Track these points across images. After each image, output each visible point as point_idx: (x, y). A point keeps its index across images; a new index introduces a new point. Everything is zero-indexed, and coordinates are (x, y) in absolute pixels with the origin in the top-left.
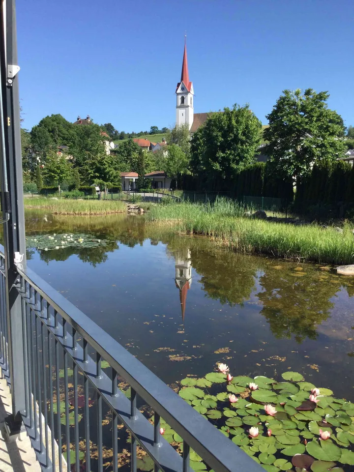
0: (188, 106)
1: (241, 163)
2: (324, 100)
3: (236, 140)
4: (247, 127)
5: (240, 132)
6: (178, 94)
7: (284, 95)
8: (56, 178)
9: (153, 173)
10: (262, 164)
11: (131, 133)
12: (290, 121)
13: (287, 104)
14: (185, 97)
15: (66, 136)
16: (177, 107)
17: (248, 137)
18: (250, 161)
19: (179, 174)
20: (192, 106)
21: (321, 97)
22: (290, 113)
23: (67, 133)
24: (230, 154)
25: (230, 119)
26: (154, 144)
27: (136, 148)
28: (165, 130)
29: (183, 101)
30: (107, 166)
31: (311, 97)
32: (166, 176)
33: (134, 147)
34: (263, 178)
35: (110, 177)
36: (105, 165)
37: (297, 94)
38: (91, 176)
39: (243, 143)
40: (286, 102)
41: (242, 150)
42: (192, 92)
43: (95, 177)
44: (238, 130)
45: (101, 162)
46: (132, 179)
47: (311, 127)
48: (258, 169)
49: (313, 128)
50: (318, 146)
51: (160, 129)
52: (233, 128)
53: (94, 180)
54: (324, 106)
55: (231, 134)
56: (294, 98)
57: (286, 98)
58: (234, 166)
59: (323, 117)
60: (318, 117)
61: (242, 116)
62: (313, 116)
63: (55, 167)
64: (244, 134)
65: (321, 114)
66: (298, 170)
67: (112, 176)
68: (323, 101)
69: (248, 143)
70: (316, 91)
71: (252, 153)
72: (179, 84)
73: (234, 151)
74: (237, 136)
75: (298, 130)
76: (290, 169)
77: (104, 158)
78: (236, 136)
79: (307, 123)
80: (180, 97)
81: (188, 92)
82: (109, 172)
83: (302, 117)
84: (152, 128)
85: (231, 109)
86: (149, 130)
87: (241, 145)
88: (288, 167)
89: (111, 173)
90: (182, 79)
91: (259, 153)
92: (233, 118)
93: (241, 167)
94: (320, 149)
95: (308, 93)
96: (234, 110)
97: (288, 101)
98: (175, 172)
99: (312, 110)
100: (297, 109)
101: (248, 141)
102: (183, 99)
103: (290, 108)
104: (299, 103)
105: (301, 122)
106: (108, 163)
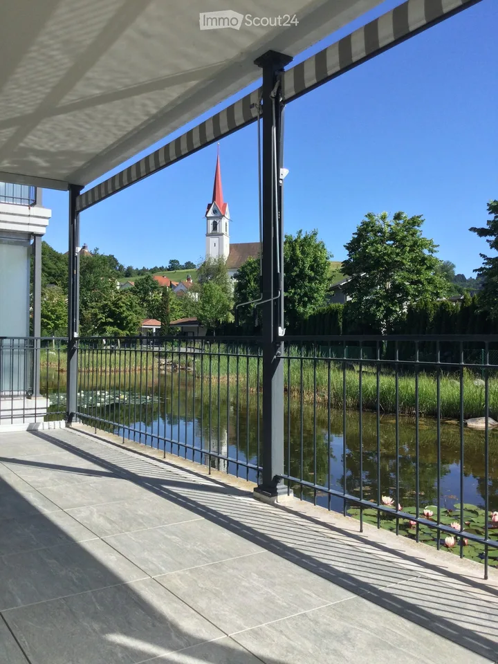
0: (222, 234)
1: (309, 306)
2: (418, 226)
3: (302, 275)
4: (315, 260)
5: (307, 265)
6: (208, 218)
7: (367, 220)
8: (49, 326)
9: (180, 320)
10: (339, 306)
11: (142, 268)
12: (376, 251)
13: (372, 231)
14: (218, 222)
15: (53, 271)
16: (208, 235)
17: (316, 272)
18: (320, 303)
19: (217, 322)
20: (228, 234)
21: (414, 222)
22: (376, 241)
23: (55, 267)
24: (295, 293)
25: (294, 250)
26: (174, 283)
27: (156, 288)
28: (189, 265)
29: (215, 228)
30: (125, 309)
31: (401, 222)
32: (200, 324)
33: (153, 286)
34: (341, 324)
35: (128, 323)
36: (121, 307)
37: (383, 218)
38: (102, 322)
39: (311, 279)
40: (370, 228)
41: (311, 288)
42: (227, 215)
43: (106, 324)
44: (304, 263)
45: (116, 304)
46: (152, 329)
47: (403, 258)
48: (333, 314)
49: (406, 259)
50: (412, 283)
51: (182, 263)
52: (298, 260)
53: (105, 327)
54: (419, 233)
55: (295, 268)
56: (380, 223)
57: (370, 222)
58: (301, 309)
59: (418, 246)
60: (411, 246)
61: (309, 245)
62: (406, 246)
63: (49, 311)
64: (312, 268)
65: (415, 243)
66: (389, 312)
67: (130, 323)
68: (416, 227)
69: (318, 280)
70: (408, 215)
71: (323, 293)
72: (209, 206)
73: (301, 290)
74: (304, 269)
75: (387, 263)
76: (379, 311)
77: (121, 298)
78: (302, 270)
79: (397, 254)
80: (211, 222)
81: (222, 216)
82: (126, 317)
83: (391, 247)
84: (171, 262)
85: (295, 236)
86: (166, 265)
87: (309, 283)
88: (377, 308)
89: (130, 318)
90: (214, 199)
91: (332, 293)
92: (298, 248)
93: (310, 310)
94: (416, 287)
95: (398, 217)
96: (299, 237)
97: (373, 226)
98: (213, 319)
99: (404, 238)
100: (383, 236)
101: (318, 277)
102: (215, 225)
103: (375, 235)
104: (387, 230)
105: (391, 253)
106: (127, 305)
